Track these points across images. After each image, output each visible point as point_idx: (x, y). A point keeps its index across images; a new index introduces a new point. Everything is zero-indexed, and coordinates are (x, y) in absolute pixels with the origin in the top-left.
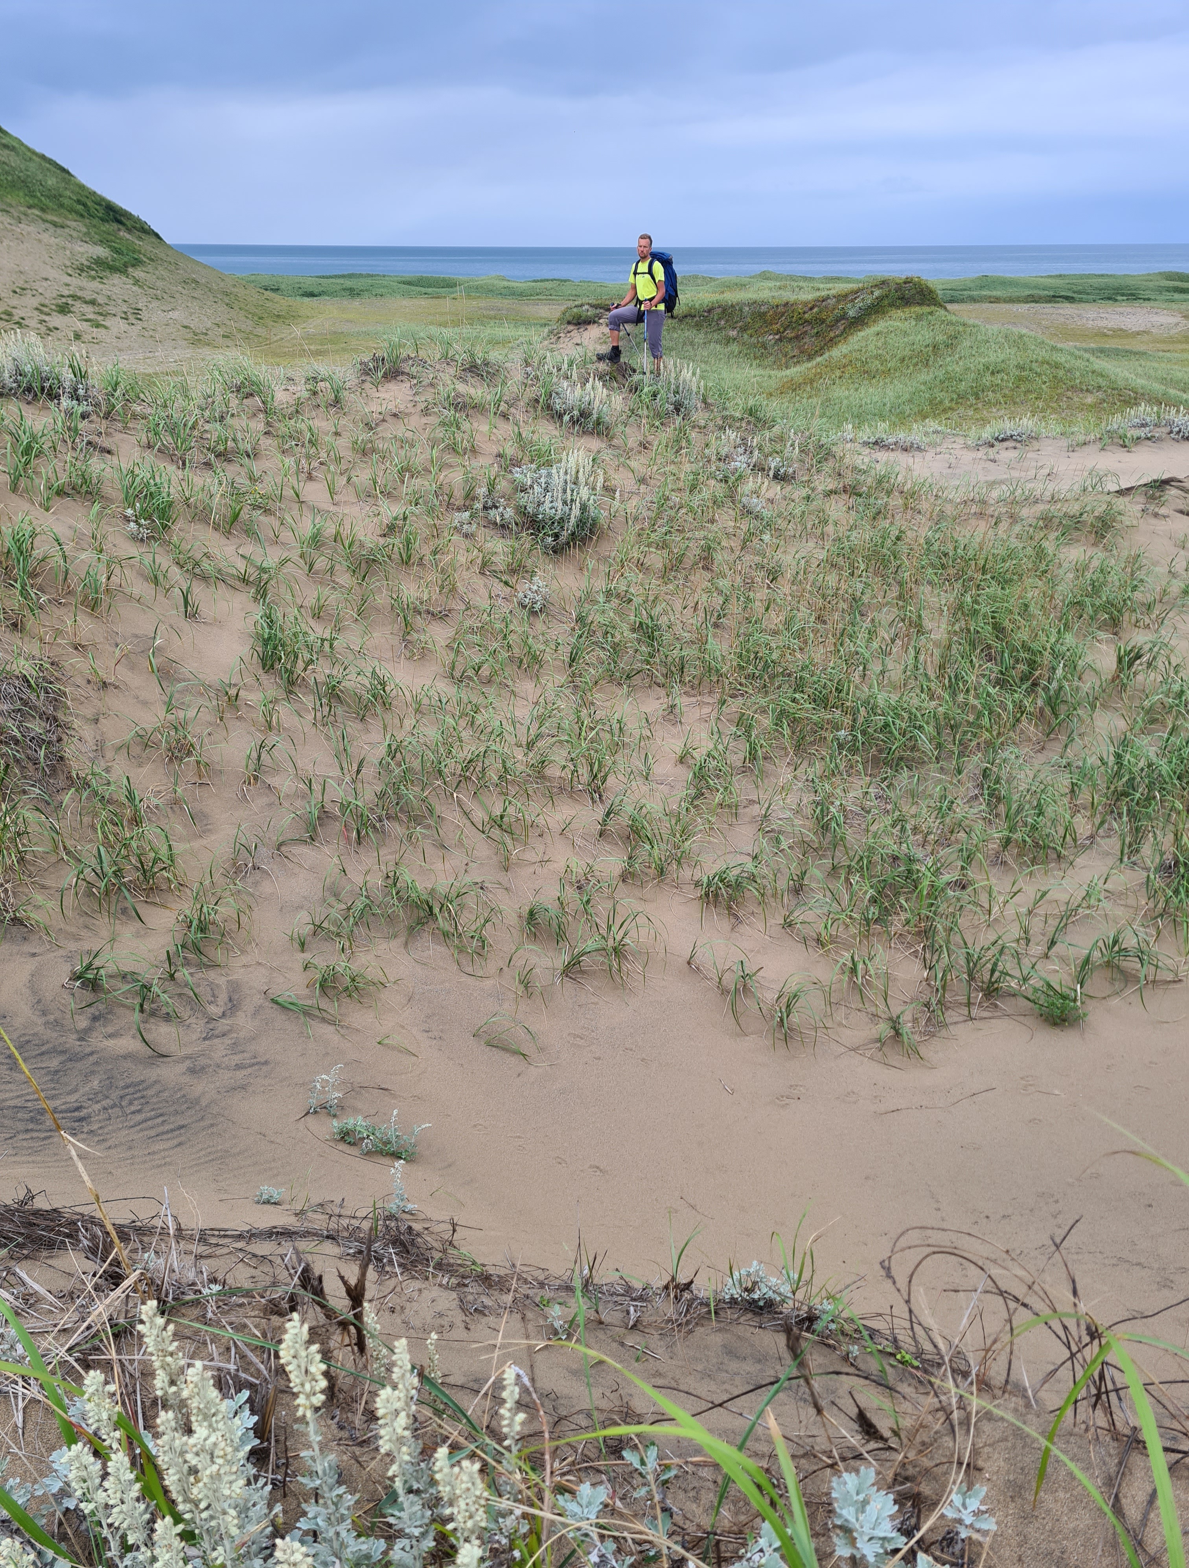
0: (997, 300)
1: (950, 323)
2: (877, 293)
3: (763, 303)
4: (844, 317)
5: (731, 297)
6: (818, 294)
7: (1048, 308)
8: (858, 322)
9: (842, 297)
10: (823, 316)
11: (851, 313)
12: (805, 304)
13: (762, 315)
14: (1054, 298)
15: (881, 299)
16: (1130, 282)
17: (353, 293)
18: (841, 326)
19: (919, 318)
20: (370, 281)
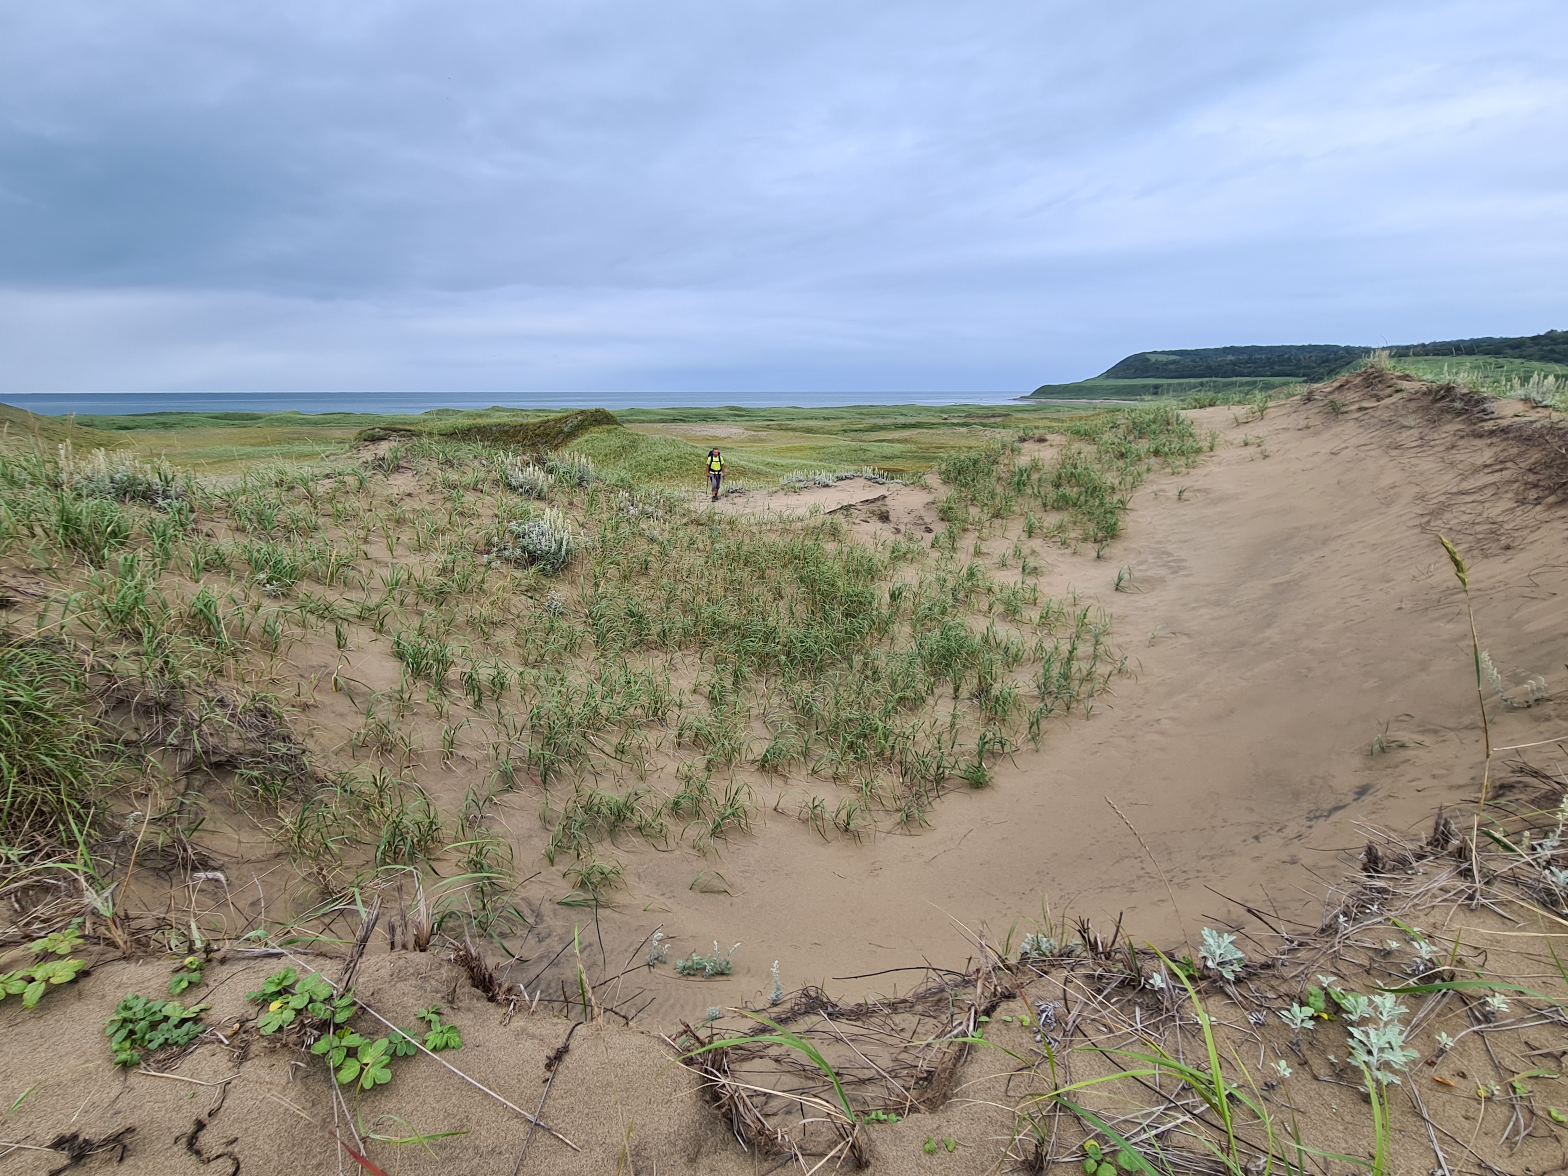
0: (643, 422)
1: (629, 434)
2: (580, 418)
3: (505, 425)
4: (561, 432)
5: (480, 421)
6: (540, 419)
7: (673, 426)
8: (572, 434)
9: (556, 421)
10: (548, 431)
11: (566, 430)
12: (534, 425)
13: (506, 432)
14: (674, 420)
15: (583, 421)
16: (711, 411)
17: (165, 426)
18: (561, 437)
19: (609, 431)
20: (180, 417)
